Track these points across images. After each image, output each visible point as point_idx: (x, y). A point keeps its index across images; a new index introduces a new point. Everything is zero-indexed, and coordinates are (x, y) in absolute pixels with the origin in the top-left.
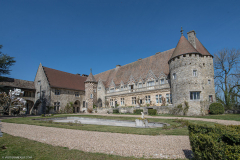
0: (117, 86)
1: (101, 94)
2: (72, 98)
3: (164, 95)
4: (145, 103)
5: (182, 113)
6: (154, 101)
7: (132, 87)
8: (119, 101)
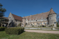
0: (32, 20)
3: (46, 23)
4: (40, 24)
5: (52, 27)
6: (43, 24)
7: (36, 20)
8: (33, 24)
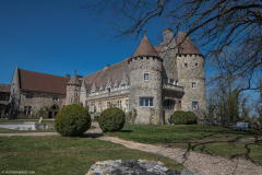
0: (98, 89)
1: (83, 98)
2: (49, 102)
6: (124, 107)
7: (109, 90)
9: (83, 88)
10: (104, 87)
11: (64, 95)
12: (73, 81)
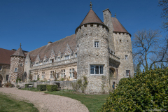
1: (27, 68)
3: (76, 69)
9: (27, 60)
10: (48, 58)
11: (8, 66)
12: (17, 53)
